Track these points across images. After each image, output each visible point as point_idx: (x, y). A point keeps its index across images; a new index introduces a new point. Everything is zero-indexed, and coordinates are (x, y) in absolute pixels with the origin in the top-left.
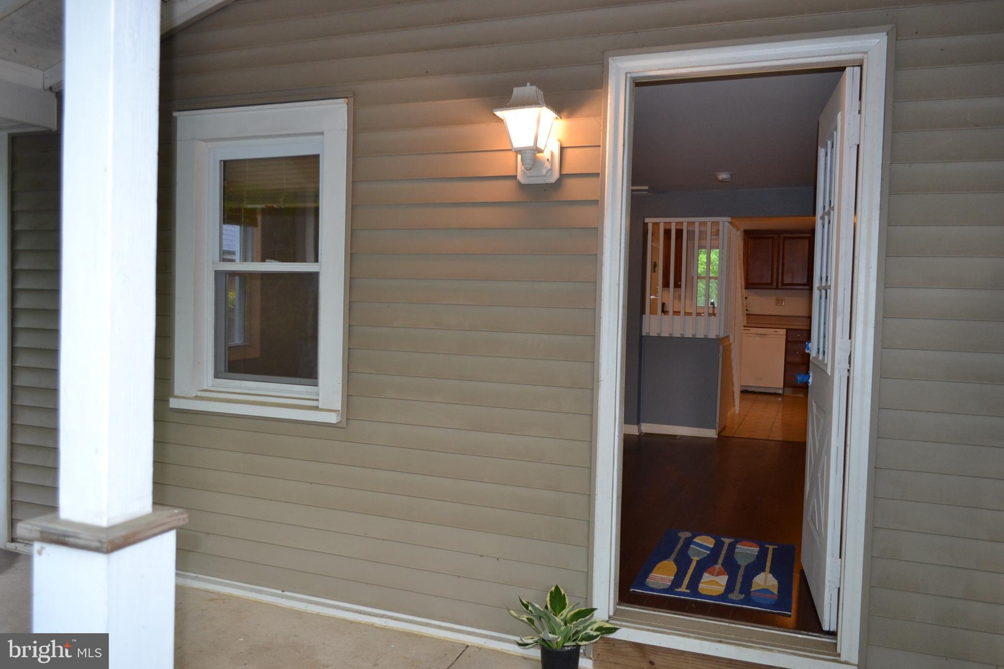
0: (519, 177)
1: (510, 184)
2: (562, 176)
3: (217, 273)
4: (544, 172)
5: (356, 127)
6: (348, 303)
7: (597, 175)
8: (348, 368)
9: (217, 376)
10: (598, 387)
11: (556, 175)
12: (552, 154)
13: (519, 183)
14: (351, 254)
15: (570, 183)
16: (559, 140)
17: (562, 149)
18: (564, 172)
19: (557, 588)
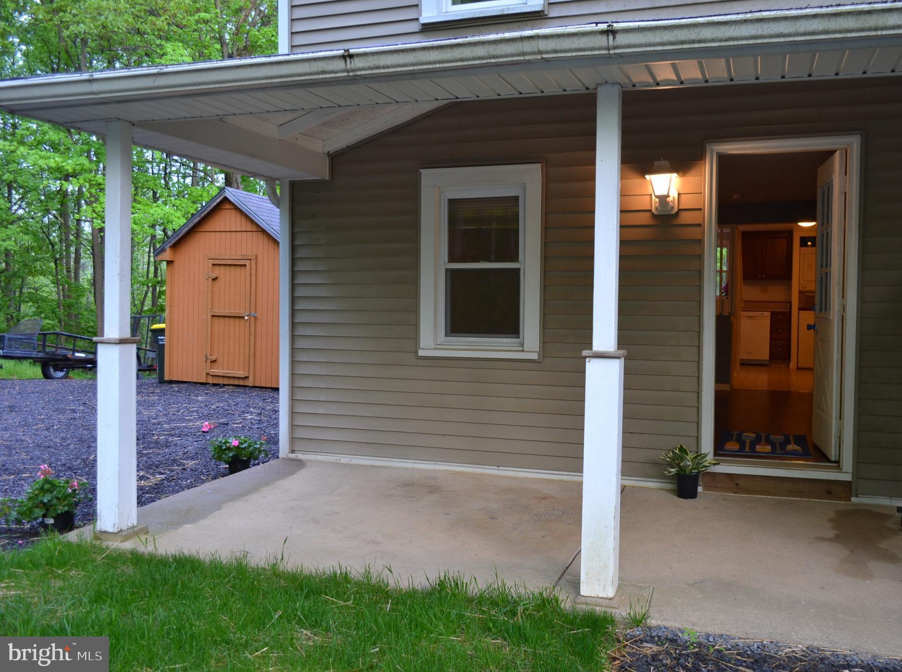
0: (653, 211)
1: (648, 214)
2: (679, 210)
3: (447, 270)
4: (669, 208)
5: (547, 181)
6: (542, 286)
7: (700, 209)
8: (543, 326)
9: (446, 336)
10: (703, 329)
11: (676, 210)
12: (674, 198)
13: (653, 213)
14: (545, 257)
15: (683, 214)
16: (677, 190)
17: (679, 194)
18: (680, 208)
19: (681, 446)
